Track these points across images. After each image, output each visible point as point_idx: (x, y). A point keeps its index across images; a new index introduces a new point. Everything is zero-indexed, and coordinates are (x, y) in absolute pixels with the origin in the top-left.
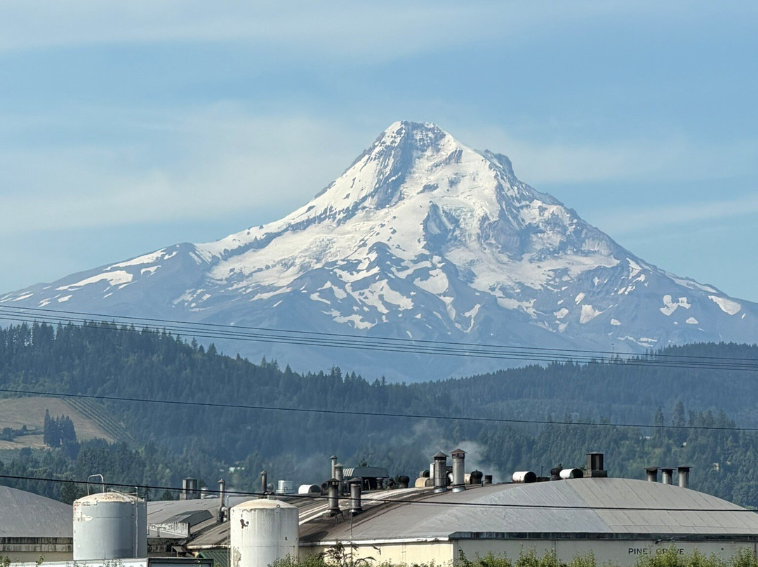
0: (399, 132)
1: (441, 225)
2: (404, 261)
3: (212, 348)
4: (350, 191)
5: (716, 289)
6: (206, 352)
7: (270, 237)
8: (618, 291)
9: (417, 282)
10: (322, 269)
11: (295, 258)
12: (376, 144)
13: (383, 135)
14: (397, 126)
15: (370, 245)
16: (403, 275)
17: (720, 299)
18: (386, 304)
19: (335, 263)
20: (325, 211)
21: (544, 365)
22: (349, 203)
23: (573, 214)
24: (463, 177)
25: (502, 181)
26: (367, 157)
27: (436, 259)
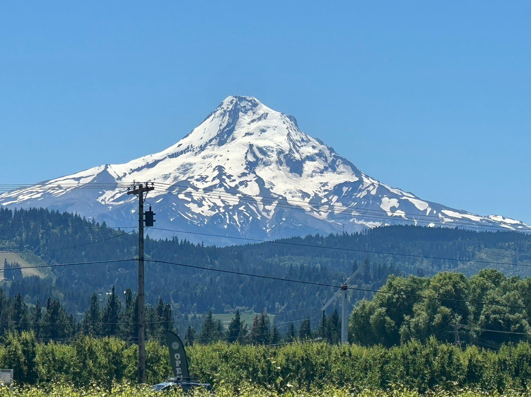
0: (231, 102)
1: (255, 156)
2: (233, 176)
3: (104, 223)
4: (203, 135)
5: (413, 195)
6: (100, 226)
7: (156, 162)
8: (356, 195)
9: (241, 189)
10: (186, 180)
11: (170, 174)
12: (218, 109)
13: (222, 104)
14: (230, 98)
15: (214, 167)
16: (233, 185)
17: (416, 200)
18: (223, 201)
19: (192, 177)
20: (188, 148)
21: (303, 237)
22: (203, 142)
23: (331, 150)
24: (268, 128)
25: (290, 131)
26: (213, 116)
27: (252, 175)
